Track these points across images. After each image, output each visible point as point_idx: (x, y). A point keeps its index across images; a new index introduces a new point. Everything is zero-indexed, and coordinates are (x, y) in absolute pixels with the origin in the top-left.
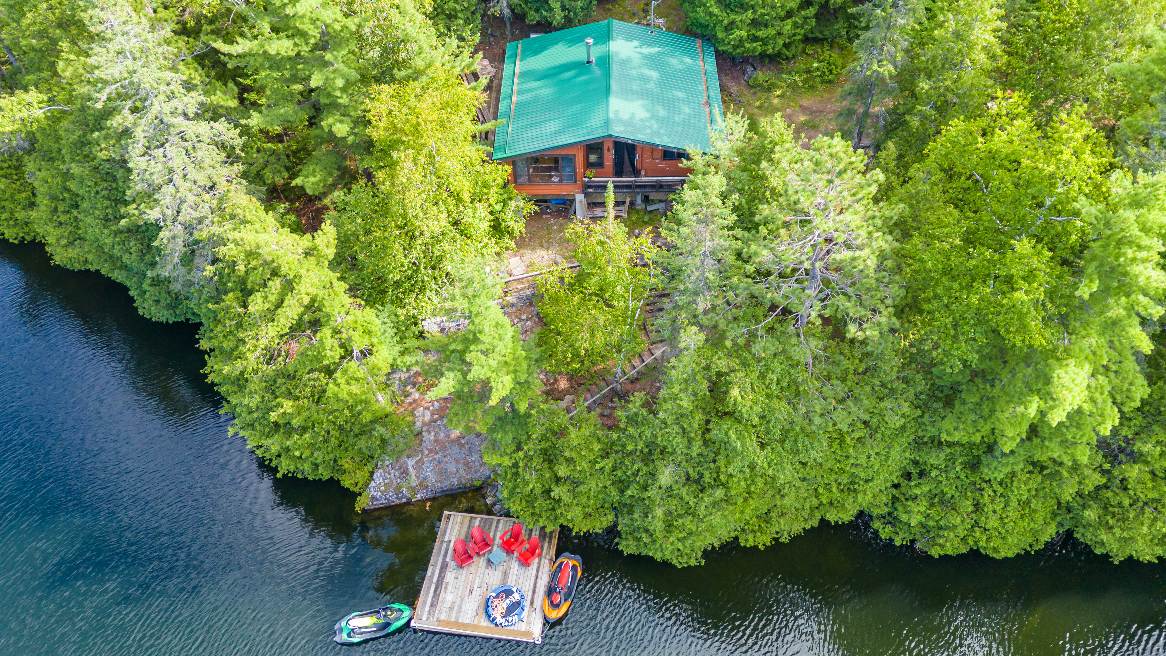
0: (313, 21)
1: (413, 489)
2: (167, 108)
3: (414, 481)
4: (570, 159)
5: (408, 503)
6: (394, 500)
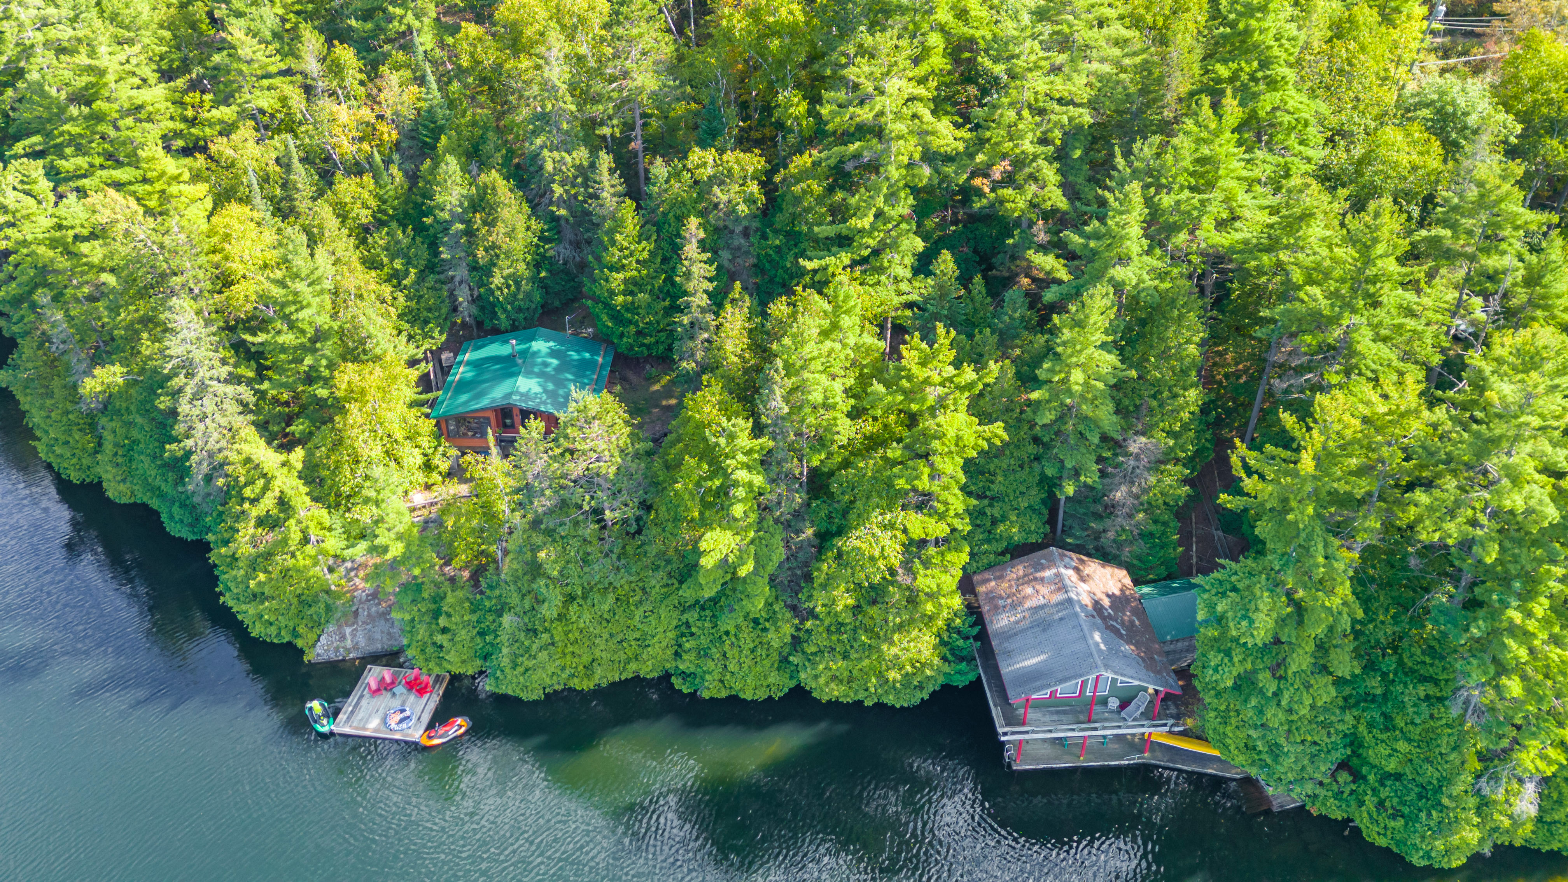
0: (310, 323)
1: (348, 651)
2: (208, 375)
3: (349, 643)
5: (344, 660)
6: (333, 656)
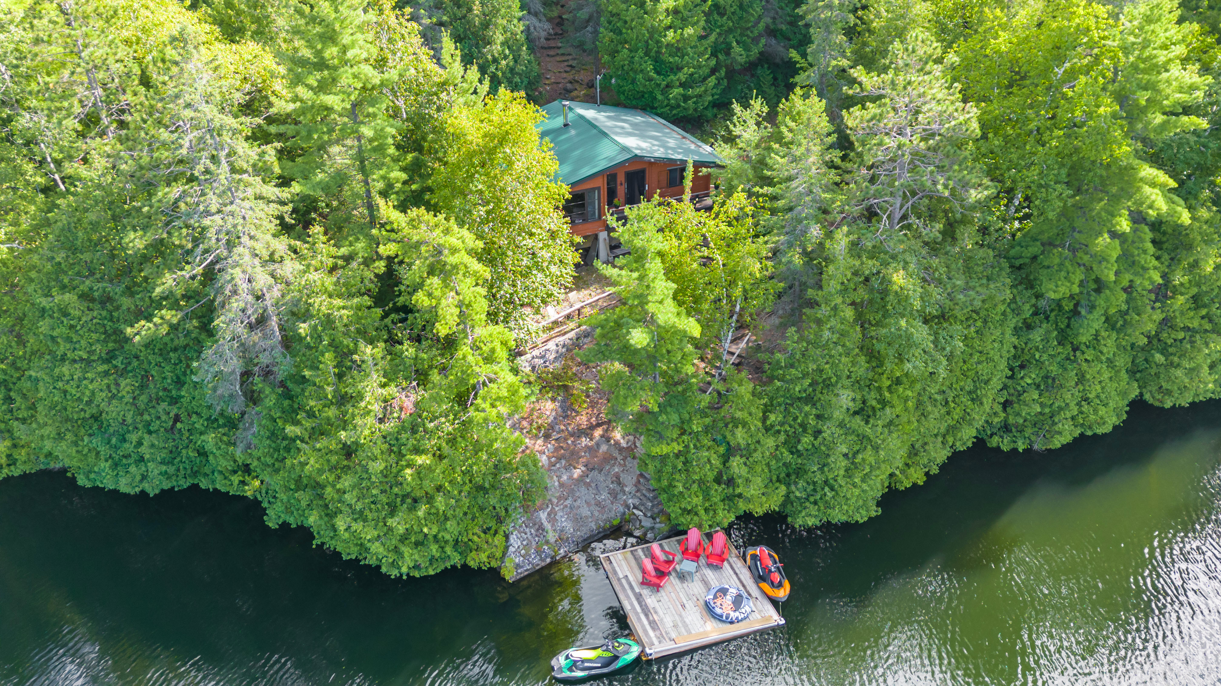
1: (554, 545)
3: (552, 537)
5: (554, 563)
6: (538, 563)
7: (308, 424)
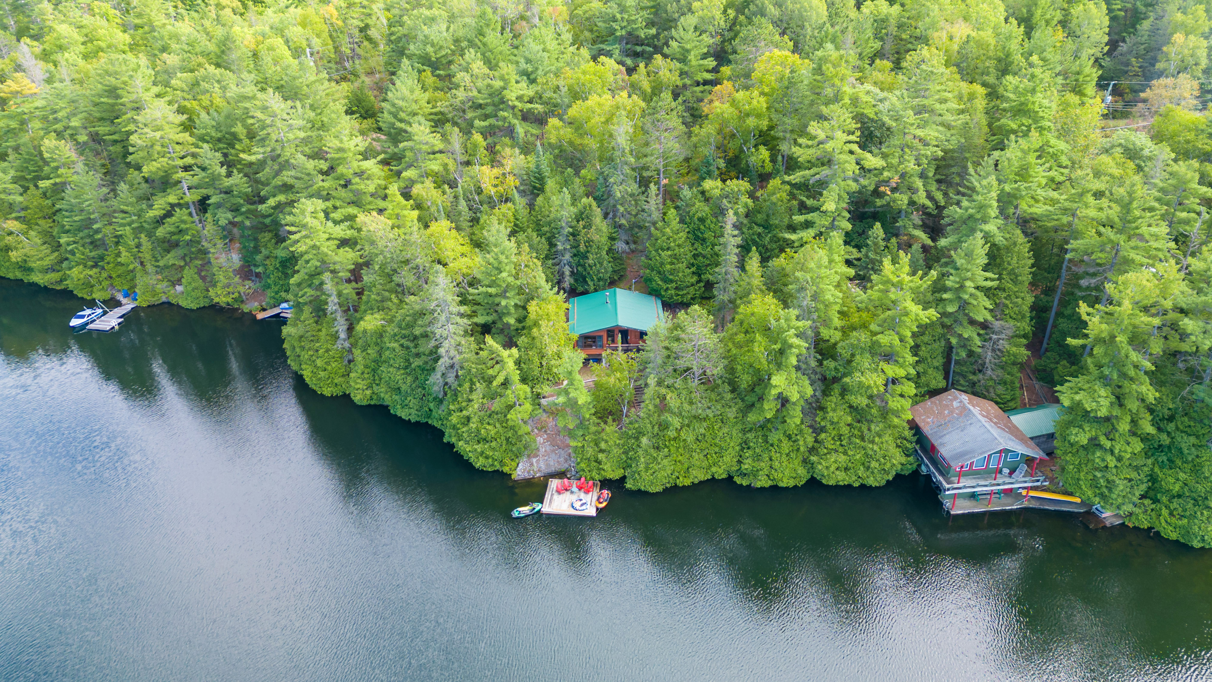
1: (536, 472)
3: (535, 468)
4: (601, 337)
5: (533, 478)
6: (527, 476)
7: (457, 406)
